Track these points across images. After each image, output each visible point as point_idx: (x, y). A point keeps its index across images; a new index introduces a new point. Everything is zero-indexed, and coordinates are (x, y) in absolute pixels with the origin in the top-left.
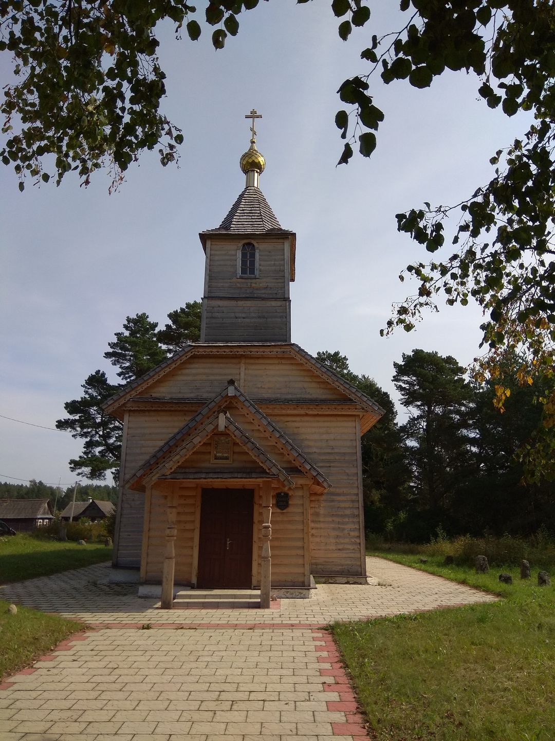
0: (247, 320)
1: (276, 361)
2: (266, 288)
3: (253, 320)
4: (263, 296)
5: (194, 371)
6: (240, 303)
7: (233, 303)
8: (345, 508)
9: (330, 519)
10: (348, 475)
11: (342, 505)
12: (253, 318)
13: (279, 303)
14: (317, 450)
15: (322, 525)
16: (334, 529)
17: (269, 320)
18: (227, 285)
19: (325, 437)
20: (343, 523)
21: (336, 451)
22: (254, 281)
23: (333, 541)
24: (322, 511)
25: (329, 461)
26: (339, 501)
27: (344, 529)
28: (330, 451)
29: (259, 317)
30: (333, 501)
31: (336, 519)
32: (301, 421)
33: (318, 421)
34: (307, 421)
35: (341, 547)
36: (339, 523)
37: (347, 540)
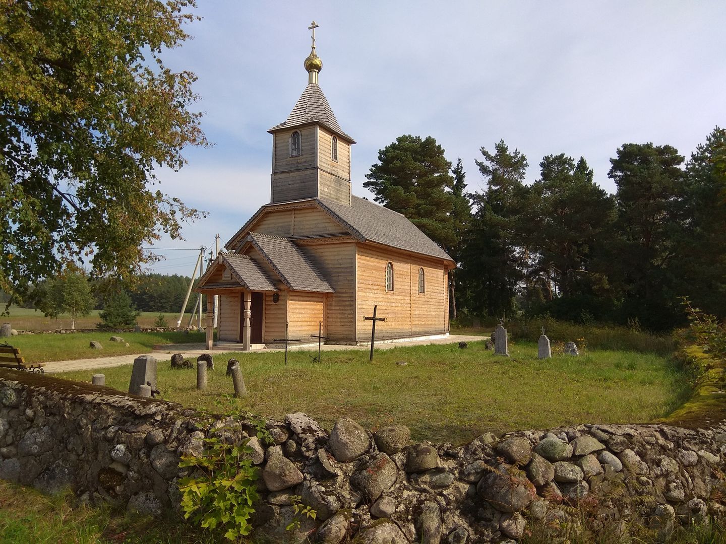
0: (295, 185)
1: (311, 211)
2: (306, 162)
3: (298, 185)
4: (304, 168)
5: (268, 222)
6: (291, 174)
7: (287, 175)
8: (346, 301)
9: (338, 308)
10: (348, 281)
11: (345, 299)
12: (298, 183)
13: (311, 171)
14: (332, 266)
15: (334, 312)
16: (340, 313)
17: (306, 183)
18: (284, 163)
19: (336, 257)
20: (345, 310)
21: (342, 266)
22: (299, 158)
23: (339, 320)
24: (334, 304)
25: (338, 273)
26: (343, 297)
27: (345, 314)
28: (339, 266)
29: (301, 182)
30: (340, 297)
31: (341, 308)
32: (324, 248)
33: (333, 248)
34: (327, 248)
35: (343, 324)
36: (342, 310)
37: (346, 320)
